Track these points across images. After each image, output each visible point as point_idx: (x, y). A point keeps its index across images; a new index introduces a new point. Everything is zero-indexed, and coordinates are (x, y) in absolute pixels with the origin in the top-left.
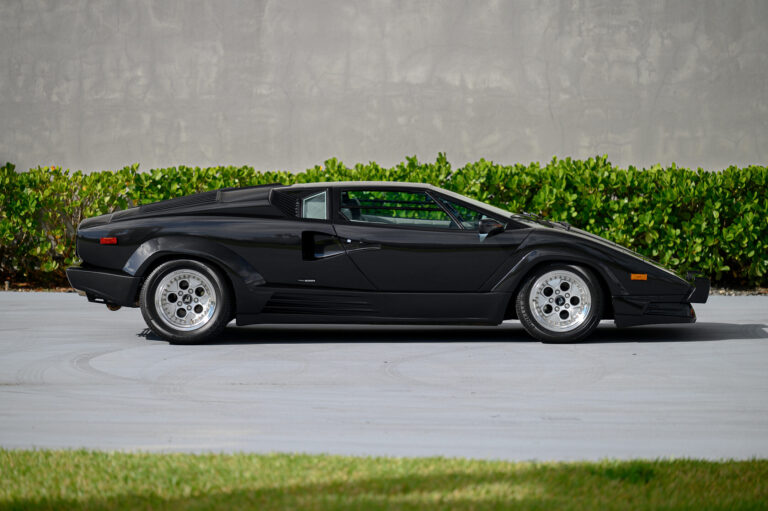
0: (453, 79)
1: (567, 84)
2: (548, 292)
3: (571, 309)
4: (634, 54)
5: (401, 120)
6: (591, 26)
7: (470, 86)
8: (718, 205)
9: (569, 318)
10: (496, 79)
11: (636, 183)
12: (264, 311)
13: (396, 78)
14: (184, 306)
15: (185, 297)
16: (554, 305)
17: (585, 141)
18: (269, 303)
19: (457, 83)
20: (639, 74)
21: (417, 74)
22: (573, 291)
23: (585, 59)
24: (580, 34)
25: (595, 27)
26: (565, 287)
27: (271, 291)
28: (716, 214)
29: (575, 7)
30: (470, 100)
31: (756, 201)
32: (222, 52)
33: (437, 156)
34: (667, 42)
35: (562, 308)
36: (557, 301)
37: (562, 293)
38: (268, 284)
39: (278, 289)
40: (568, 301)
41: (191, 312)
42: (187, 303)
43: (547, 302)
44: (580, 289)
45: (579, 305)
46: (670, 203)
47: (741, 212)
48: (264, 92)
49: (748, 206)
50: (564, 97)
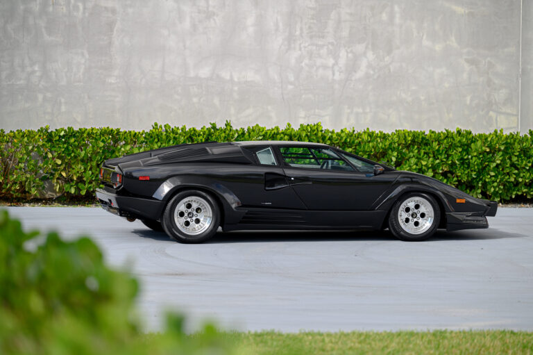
0: (226, 75)
1: (292, 79)
2: (408, 210)
3: (420, 220)
4: (331, 62)
5: (195, 100)
6: (307, 44)
7: (236, 80)
8: (395, 154)
9: (420, 226)
10: (251, 76)
11: (348, 140)
12: (240, 222)
13: (192, 74)
14: (189, 219)
15: (189, 213)
16: (410, 218)
17: (302, 114)
18: (244, 218)
19: (228, 77)
20: (334, 74)
21: (205, 72)
22: (422, 209)
23: (303, 64)
24: (300, 49)
25: (309, 45)
26: (417, 207)
27: (246, 210)
28: (394, 159)
29: (298, 33)
30: (236, 88)
31: (416, 151)
32: (87, 56)
33: (225, 122)
34: (350, 55)
35: (415, 220)
36: (412, 215)
37: (416, 211)
38: (243, 206)
39: (250, 209)
40: (419, 215)
41: (193, 224)
42: (190, 217)
43: (406, 216)
44: (427, 208)
45: (426, 218)
46: (367, 152)
47: (407, 158)
48: (113, 81)
49: (411, 154)
50: (290, 87)
